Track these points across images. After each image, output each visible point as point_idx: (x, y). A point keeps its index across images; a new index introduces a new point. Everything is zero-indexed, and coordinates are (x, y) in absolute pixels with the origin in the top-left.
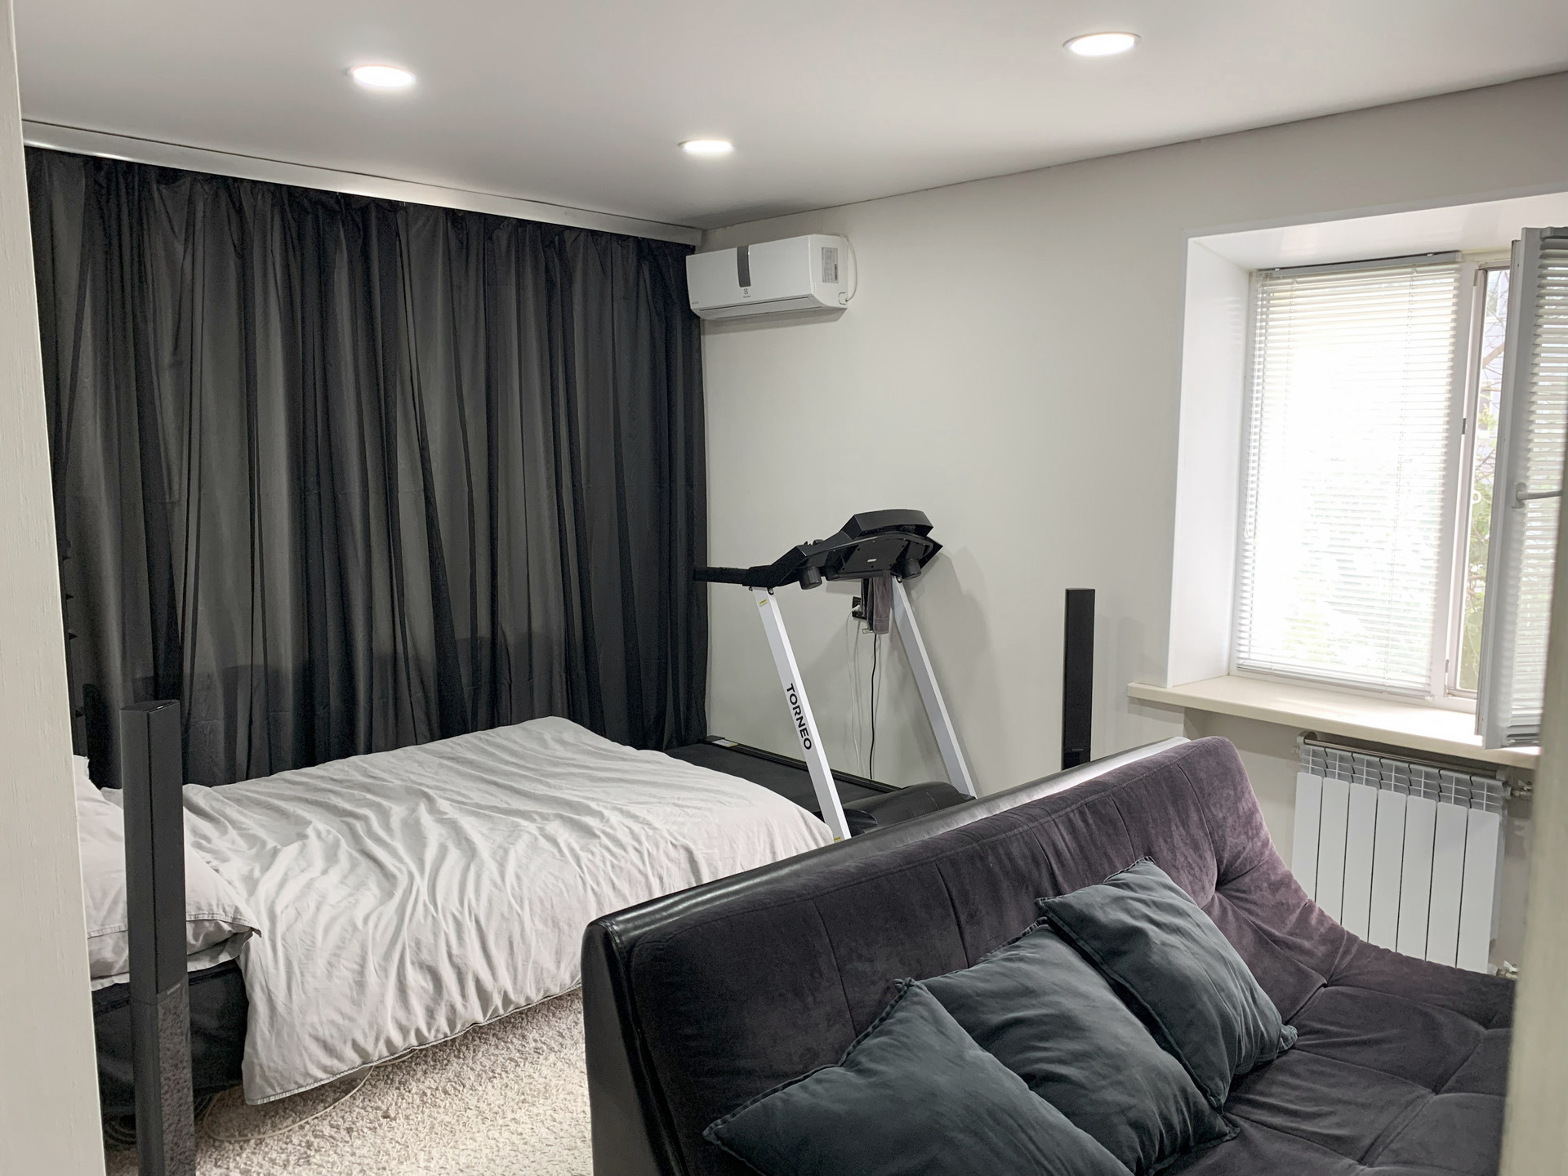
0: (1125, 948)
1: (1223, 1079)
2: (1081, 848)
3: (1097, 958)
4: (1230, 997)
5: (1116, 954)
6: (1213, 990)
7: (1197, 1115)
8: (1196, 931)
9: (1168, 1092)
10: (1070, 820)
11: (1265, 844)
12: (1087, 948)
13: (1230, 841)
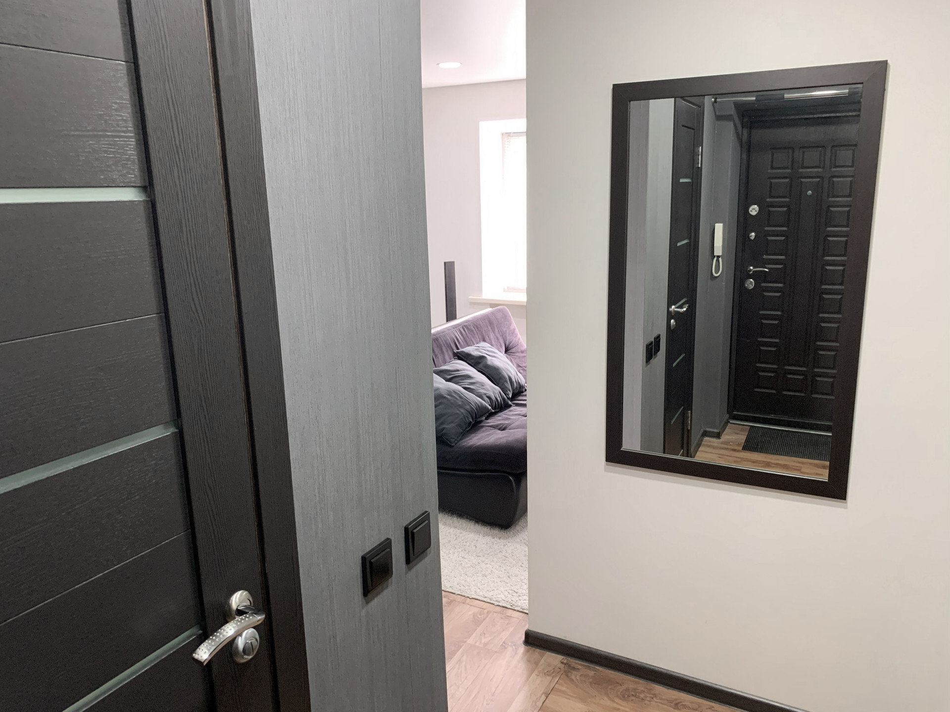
0: (480, 361)
1: (510, 391)
2: (464, 338)
3: (473, 365)
4: (510, 372)
5: (479, 363)
6: (506, 370)
7: (504, 399)
8: (499, 357)
9: (496, 392)
10: (460, 330)
11: (519, 339)
12: (470, 363)
13: (508, 338)
